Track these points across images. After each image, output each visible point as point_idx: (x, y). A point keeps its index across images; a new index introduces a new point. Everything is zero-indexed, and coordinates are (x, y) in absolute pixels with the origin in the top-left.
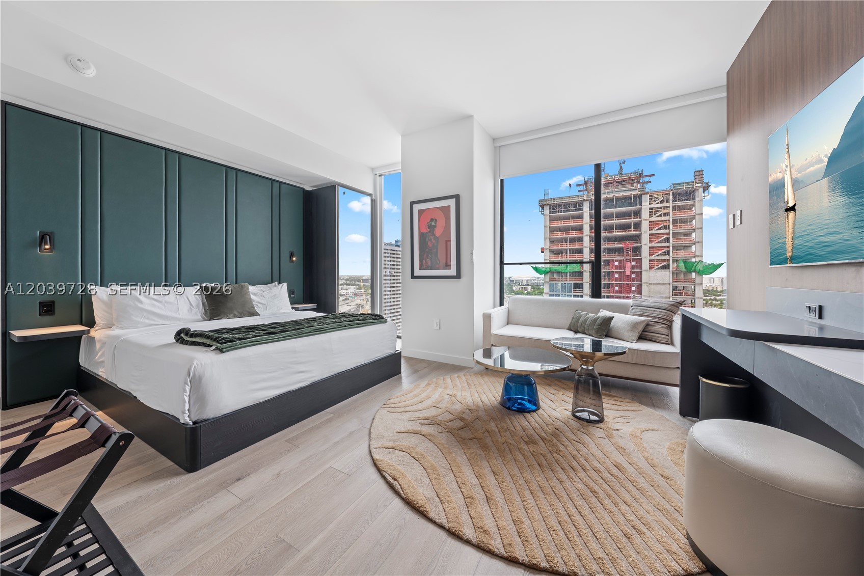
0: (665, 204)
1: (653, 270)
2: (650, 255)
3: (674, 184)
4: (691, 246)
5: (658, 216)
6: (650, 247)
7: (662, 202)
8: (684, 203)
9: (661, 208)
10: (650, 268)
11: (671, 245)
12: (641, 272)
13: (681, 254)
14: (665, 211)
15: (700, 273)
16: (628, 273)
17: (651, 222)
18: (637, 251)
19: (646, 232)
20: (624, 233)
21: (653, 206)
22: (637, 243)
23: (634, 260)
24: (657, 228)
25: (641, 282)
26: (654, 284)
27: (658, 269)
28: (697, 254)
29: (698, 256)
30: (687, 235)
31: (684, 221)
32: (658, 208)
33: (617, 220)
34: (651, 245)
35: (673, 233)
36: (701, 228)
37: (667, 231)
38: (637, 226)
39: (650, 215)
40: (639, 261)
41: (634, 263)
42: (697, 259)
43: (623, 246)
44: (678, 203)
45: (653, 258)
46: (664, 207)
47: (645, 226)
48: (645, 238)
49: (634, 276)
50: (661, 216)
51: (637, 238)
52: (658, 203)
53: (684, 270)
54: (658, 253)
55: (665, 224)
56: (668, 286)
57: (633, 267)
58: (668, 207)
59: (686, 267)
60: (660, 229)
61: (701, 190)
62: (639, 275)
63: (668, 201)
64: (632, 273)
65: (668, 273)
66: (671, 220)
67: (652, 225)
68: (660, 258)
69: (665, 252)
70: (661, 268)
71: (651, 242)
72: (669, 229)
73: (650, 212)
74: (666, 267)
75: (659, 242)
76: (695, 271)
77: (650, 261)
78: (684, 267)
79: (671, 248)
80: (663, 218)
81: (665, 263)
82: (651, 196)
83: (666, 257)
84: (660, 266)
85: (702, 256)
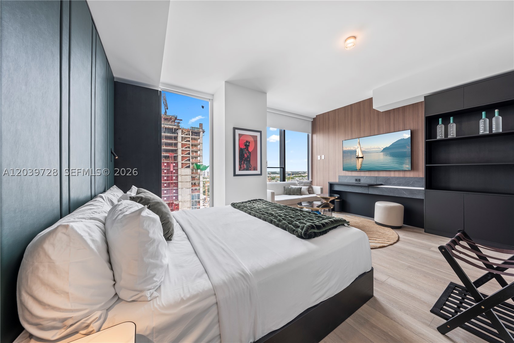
0: (188, 136)
1: (183, 168)
2: (182, 161)
3: (192, 127)
4: (197, 157)
5: (185, 141)
6: (182, 157)
7: (187, 135)
8: (196, 137)
9: (187, 137)
10: (182, 167)
11: (191, 156)
12: (178, 169)
13: (194, 160)
14: (188, 139)
15: (202, 170)
16: (172, 170)
17: (182, 144)
18: (176, 158)
19: (180, 149)
20: (169, 148)
21: (183, 136)
22: (176, 154)
23: (174, 163)
24: (185, 147)
25: (178, 174)
26: (184, 175)
27: (185, 168)
28: (201, 161)
29: (201, 162)
30: (196, 152)
31: (196, 146)
32: (185, 137)
33: (165, 140)
34: (182, 155)
35: (191, 151)
36: (202, 150)
37: (189, 149)
38: (176, 145)
39: (182, 140)
40: (177, 164)
41: (174, 164)
42: (201, 164)
43: (169, 155)
44: (193, 137)
45: (183, 162)
46: (188, 137)
47: (179, 145)
48: (180, 152)
49: (174, 171)
50: (186, 141)
51: (176, 151)
52: (185, 135)
53: (196, 168)
54: (185, 160)
55: (188, 146)
56: (189, 176)
57: (174, 166)
58: (189, 138)
59: (197, 167)
60: (186, 148)
61: (202, 132)
62: (177, 170)
63: (189, 135)
64: (174, 169)
65: (189, 170)
66: (191, 144)
67: (183, 145)
68: (186, 162)
69: (188, 159)
70: (187, 167)
71: (182, 154)
72: (190, 148)
73: (182, 139)
74: (189, 167)
75: (185, 154)
76: (200, 169)
77: (182, 163)
78: (196, 167)
79: (191, 158)
80: (188, 143)
81: (188, 165)
82: (182, 131)
83: (188, 162)
84: (186, 166)
85: (202, 162)
